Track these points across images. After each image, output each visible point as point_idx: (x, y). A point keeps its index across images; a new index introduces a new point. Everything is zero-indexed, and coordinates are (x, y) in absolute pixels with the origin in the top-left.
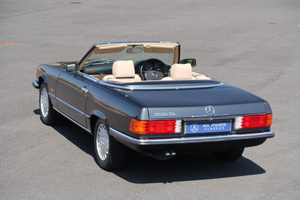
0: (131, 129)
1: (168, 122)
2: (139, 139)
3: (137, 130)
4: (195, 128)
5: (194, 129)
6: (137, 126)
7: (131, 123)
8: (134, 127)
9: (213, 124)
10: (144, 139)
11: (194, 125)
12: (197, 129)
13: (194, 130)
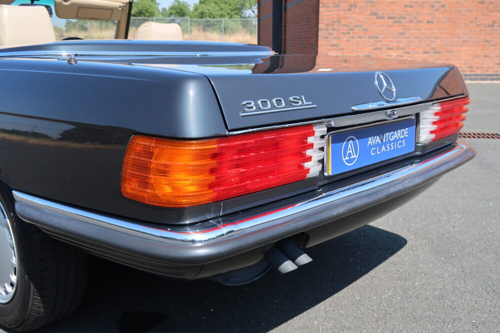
0: (130, 188)
1: (287, 138)
2: (178, 227)
3: (168, 190)
4: (351, 151)
5: (350, 155)
6: (164, 172)
7: (131, 157)
8: (153, 178)
9: (387, 134)
10: (205, 225)
11: (349, 140)
12: (356, 155)
13: (349, 161)
